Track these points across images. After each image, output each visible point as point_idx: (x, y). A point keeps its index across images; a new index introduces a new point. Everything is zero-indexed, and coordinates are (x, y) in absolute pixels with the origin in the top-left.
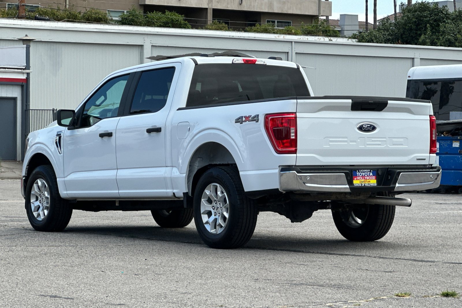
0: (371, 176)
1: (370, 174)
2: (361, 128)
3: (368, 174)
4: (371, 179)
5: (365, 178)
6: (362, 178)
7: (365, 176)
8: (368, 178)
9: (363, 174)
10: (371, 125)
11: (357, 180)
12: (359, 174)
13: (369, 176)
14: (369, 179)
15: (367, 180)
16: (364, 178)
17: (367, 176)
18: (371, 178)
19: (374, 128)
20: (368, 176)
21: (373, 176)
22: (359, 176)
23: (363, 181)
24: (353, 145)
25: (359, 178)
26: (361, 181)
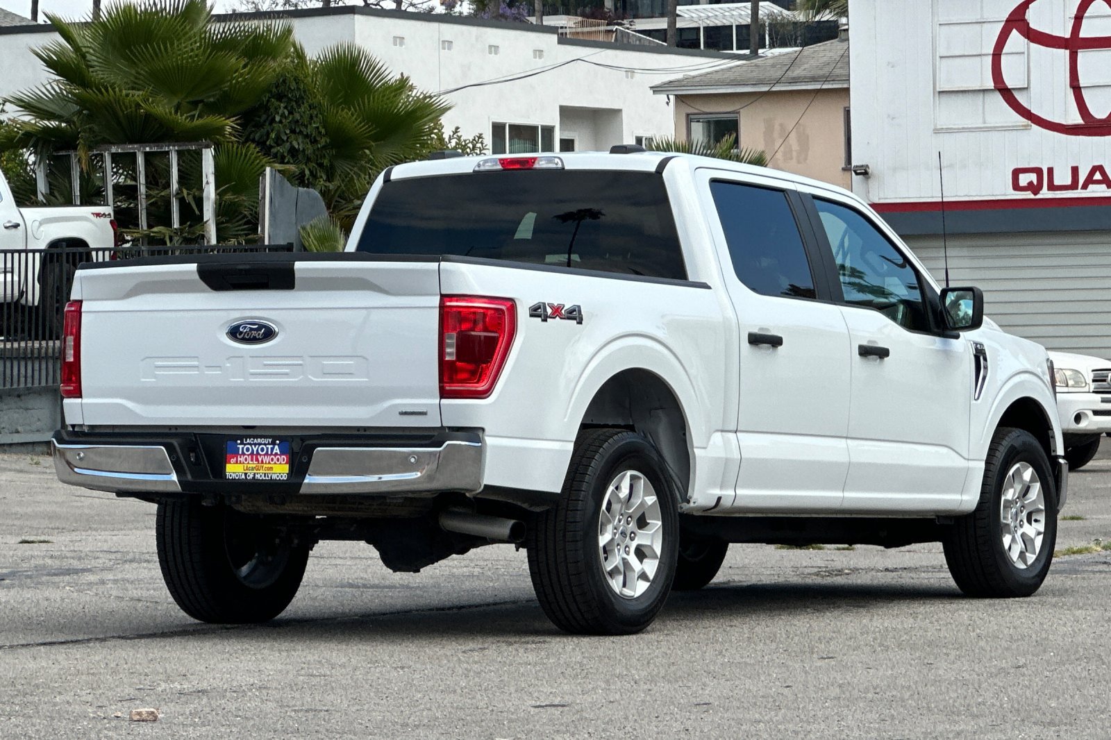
0: (276, 454)
1: (272, 449)
2: (234, 333)
3: (267, 448)
4: (275, 463)
5: (260, 459)
6: (252, 460)
7: (260, 455)
8: (266, 459)
9: (255, 450)
10: (261, 326)
11: (237, 463)
12: (243, 448)
13: (271, 454)
14: (269, 463)
15: (265, 466)
16: (257, 460)
17: (264, 455)
18: (275, 459)
19: (269, 334)
20: (267, 454)
21: (280, 455)
22: (243, 454)
23: (254, 466)
24: (212, 377)
25: (242, 459)
26: (249, 466)
